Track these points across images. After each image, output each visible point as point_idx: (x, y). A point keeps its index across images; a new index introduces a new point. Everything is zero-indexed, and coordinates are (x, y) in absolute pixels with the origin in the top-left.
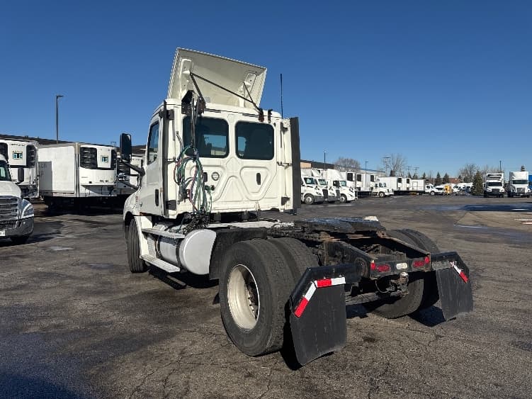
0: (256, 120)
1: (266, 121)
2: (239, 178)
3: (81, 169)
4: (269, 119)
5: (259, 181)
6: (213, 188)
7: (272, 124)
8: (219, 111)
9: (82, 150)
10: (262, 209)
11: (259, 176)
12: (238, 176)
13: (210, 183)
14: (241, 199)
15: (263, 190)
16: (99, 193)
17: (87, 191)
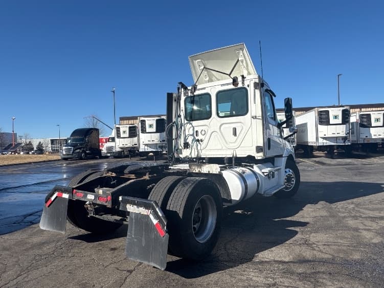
0: (232, 87)
1: (240, 85)
2: (219, 133)
3: (319, 126)
4: (243, 83)
5: (235, 134)
6: (202, 141)
7: (246, 86)
8: (204, 88)
9: (320, 113)
10: (238, 156)
11: (235, 130)
12: (218, 131)
13: (200, 137)
14: (221, 148)
15: (238, 140)
16: (334, 142)
17: (325, 141)
